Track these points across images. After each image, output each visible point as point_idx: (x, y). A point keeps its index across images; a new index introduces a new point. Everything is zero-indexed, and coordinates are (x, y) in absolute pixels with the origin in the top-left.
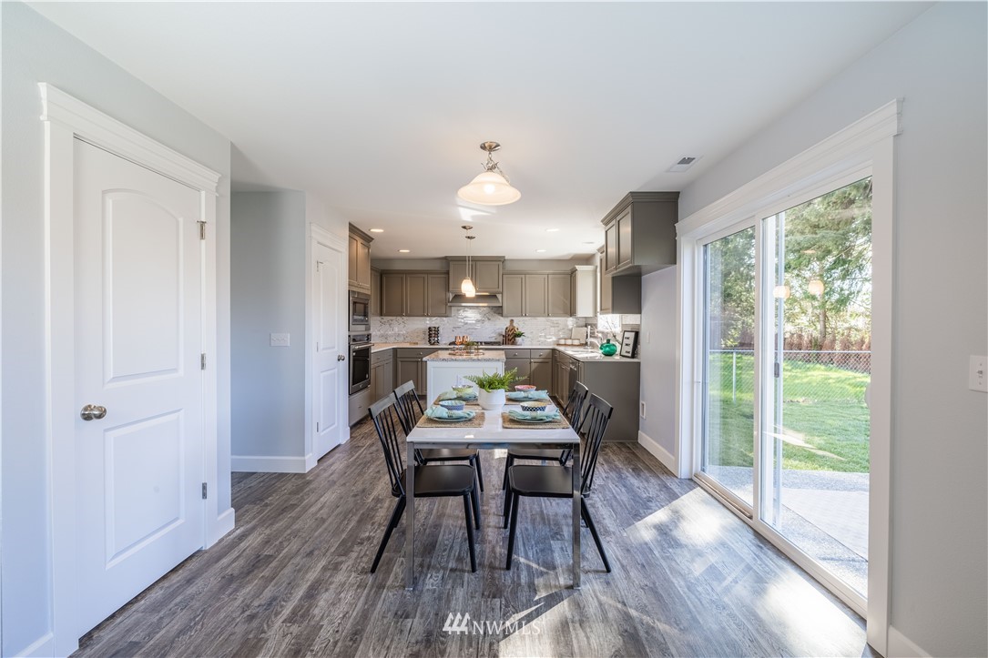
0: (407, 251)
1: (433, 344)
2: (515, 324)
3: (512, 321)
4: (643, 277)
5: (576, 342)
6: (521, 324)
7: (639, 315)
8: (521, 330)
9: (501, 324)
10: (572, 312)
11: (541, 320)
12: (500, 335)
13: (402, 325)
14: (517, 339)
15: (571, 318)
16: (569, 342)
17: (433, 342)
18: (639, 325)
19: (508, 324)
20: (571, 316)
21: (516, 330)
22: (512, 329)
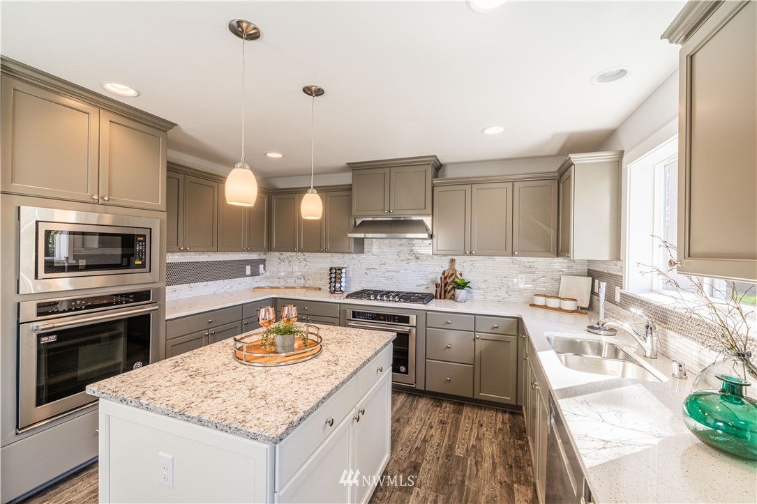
0: (279, 156)
2: (456, 267)
3: (453, 261)
5: (569, 305)
6: (468, 267)
8: (466, 277)
9: (436, 266)
10: (561, 248)
11: (502, 262)
12: (433, 282)
13: (303, 264)
14: (458, 291)
15: (560, 260)
16: (553, 303)
20: (558, 255)
21: (459, 276)
22: (452, 275)
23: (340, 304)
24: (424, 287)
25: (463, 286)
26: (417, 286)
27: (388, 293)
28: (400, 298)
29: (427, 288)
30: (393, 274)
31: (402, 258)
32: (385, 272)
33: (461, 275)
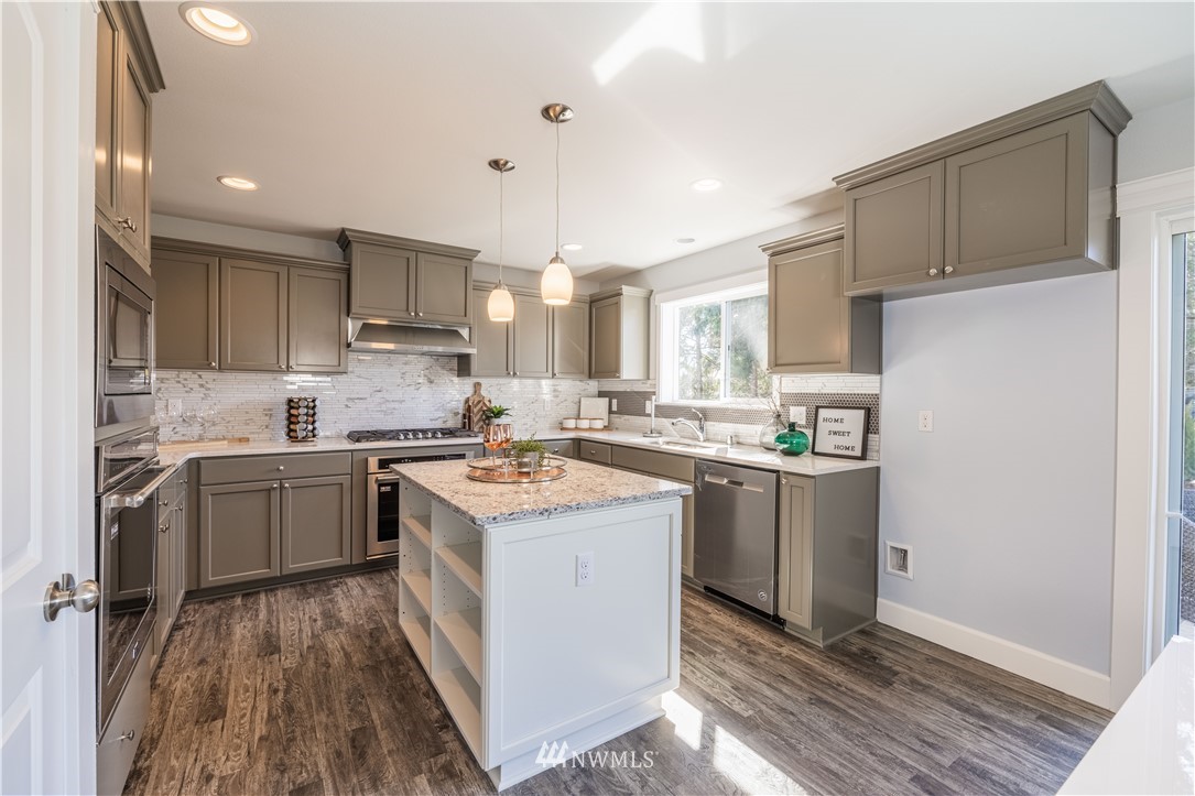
0: (249, 186)
1: (304, 439)
2: (483, 392)
3: (477, 386)
4: (885, 304)
6: (496, 391)
7: (878, 377)
8: (495, 404)
9: (454, 392)
10: (594, 369)
16: (584, 424)
17: (301, 434)
18: (877, 397)
19: (469, 391)
20: (590, 377)
21: (488, 404)
22: (479, 402)
23: (352, 451)
24: (440, 421)
25: (499, 413)
26: (431, 420)
27: (406, 432)
28: (443, 434)
29: (445, 422)
30: (396, 405)
31: (408, 382)
32: (380, 404)
33: (490, 401)
